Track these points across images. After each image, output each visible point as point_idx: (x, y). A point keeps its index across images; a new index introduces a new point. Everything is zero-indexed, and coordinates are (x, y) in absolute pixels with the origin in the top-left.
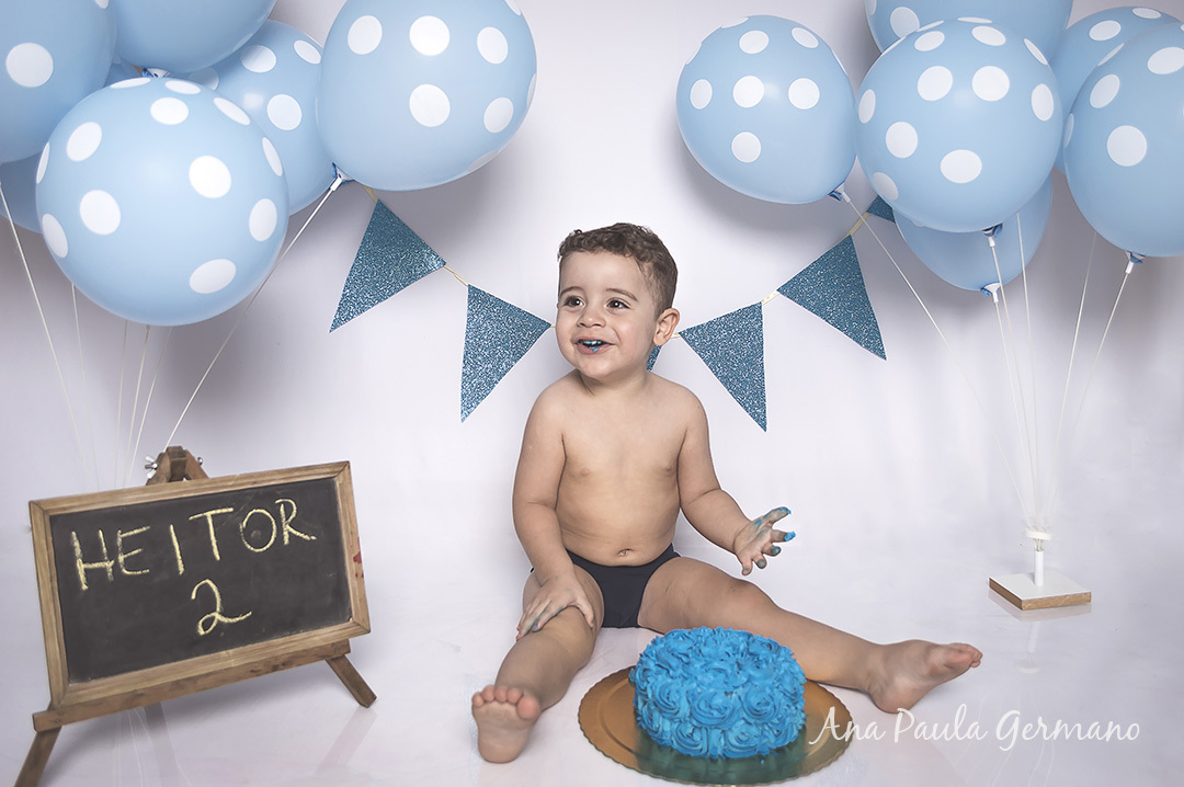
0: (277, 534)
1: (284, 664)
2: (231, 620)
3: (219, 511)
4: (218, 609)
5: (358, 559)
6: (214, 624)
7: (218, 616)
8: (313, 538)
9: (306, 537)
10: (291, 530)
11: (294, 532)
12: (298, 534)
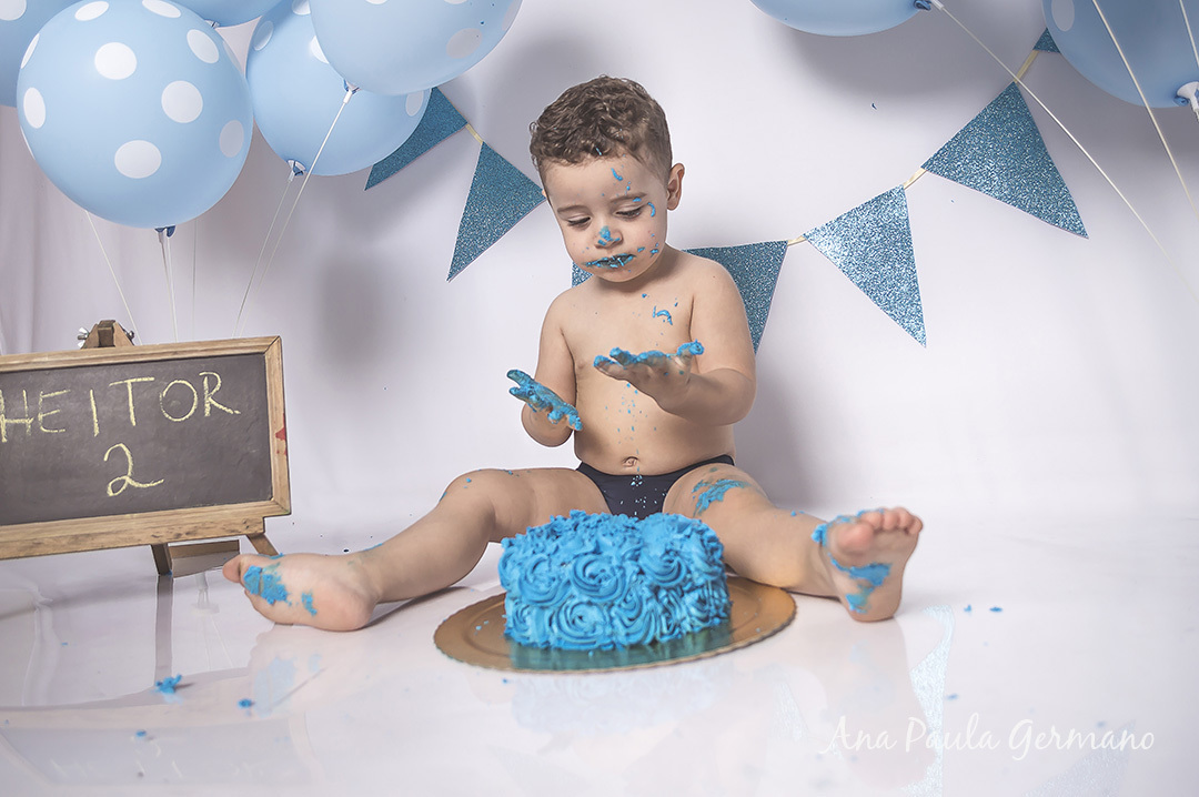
0: (198, 406)
1: (188, 534)
2: (141, 485)
3: (139, 380)
4: (129, 473)
5: (283, 435)
6: (124, 488)
7: (128, 480)
8: (237, 412)
9: (230, 411)
10: (214, 402)
11: (217, 405)
12: (221, 407)
